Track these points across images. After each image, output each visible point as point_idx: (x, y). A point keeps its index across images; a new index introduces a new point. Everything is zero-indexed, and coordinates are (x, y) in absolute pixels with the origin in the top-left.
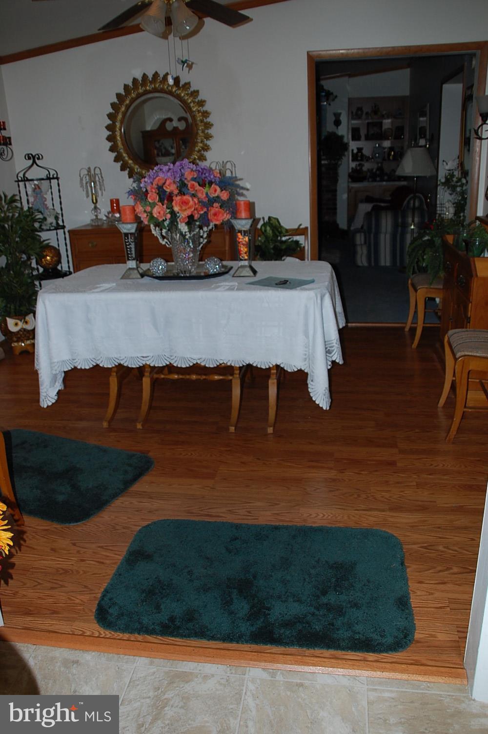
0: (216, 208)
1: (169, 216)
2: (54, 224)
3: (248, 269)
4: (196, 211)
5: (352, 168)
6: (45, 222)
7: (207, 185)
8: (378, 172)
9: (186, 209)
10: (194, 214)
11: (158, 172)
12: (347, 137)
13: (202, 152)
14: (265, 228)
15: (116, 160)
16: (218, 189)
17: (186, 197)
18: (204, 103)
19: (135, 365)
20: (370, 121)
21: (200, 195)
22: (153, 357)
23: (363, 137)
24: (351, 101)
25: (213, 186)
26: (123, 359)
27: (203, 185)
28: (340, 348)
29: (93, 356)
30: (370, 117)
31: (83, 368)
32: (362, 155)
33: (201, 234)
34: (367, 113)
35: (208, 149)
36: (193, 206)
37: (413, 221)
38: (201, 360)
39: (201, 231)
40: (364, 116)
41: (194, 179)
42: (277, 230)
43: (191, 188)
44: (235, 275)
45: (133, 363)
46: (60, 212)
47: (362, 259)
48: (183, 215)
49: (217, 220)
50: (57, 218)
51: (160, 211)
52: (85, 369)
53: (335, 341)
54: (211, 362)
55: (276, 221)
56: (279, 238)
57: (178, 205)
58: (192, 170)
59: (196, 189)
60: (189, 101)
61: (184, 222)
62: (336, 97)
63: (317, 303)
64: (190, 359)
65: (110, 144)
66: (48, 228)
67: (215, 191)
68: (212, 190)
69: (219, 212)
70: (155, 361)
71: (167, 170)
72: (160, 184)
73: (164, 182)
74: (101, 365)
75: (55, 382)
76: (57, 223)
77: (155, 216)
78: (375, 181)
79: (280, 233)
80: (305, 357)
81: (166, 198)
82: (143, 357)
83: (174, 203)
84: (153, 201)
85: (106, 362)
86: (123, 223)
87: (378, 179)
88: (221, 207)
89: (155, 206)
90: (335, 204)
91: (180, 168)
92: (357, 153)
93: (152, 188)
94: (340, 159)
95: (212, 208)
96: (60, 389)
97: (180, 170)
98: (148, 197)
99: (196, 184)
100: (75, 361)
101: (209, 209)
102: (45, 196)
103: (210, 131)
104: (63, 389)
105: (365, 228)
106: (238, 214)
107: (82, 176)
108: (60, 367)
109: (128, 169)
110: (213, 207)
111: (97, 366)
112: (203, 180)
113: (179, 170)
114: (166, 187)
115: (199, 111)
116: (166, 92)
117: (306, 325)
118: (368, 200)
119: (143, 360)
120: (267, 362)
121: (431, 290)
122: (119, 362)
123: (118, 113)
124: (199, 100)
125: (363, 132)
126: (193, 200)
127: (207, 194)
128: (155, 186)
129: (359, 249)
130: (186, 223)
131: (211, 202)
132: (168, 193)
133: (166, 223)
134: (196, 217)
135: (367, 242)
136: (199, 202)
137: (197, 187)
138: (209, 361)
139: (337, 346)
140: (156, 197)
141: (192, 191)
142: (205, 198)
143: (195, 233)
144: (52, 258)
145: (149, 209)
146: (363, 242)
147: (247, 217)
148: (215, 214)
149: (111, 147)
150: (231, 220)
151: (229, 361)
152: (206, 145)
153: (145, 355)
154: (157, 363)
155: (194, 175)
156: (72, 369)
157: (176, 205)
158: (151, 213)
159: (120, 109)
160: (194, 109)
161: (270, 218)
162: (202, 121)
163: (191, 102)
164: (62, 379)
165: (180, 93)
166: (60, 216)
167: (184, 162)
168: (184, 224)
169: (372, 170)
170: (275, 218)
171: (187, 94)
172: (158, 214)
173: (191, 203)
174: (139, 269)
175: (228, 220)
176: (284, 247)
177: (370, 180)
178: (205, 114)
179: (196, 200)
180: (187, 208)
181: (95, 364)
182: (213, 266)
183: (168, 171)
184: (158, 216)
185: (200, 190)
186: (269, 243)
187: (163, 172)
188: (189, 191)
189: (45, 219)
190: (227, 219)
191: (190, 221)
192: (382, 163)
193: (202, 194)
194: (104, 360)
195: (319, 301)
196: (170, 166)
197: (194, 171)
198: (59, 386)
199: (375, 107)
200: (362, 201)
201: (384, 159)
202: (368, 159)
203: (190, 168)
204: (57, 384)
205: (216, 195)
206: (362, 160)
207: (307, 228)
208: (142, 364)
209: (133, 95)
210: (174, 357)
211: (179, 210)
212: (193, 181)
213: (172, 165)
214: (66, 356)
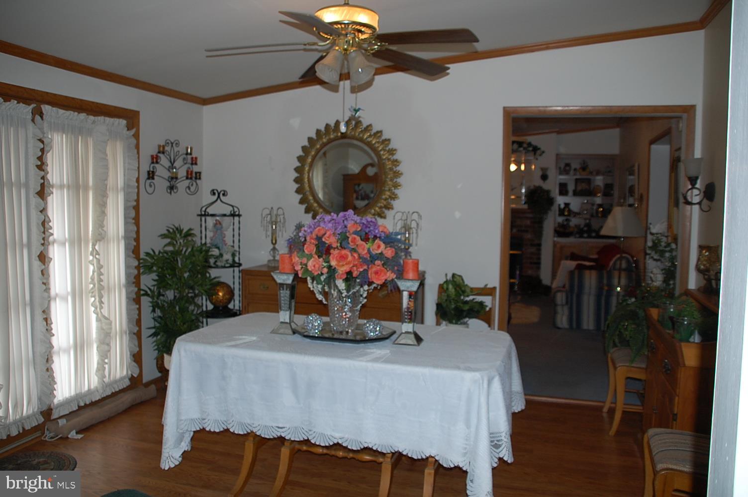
0: (378, 266)
1: (325, 270)
2: (230, 261)
3: (412, 336)
4: (355, 268)
5: (559, 223)
6: (221, 259)
7: (370, 241)
8: (585, 229)
9: (343, 265)
10: (352, 271)
11: (320, 221)
12: (555, 192)
13: (389, 200)
14: (448, 285)
15: (302, 202)
16: (383, 246)
17: (344, 252)
18: (394, 152)
19: (268, 435)
20: (578, 177)
21: (360, 251)
22: (289, 428)
23: (571, 193)
24: (558, 156)
25: (376, 241)
26: (256, 427)
27: (366, 239)
28: (510, 443)
29: (225, 419)
30: (578, 173)
31: (212, 430)
32: (570, 211)
33: (361, 293)
34: (575, 170)
35: (396, 198)
36: (351, 261)
37: (619, 283)
38: (343, 440)
39: (362, 289)
40: (572, 172)
41: (355, 233)
42: (460, 288)
43: (352, 242)
44: (396, 342)
45: (266, 433)
46: (238, 249)
47: (562, 320)
48: (342, 270)
49: (379, 279)
50: (233, 255)
51: (315, 264)
52: (214, 432)
53: (504, 434)
54: (354, 443)
55: (460, 279)
56: (462, 297)
57: (335, 260)
58: (356, 222)
59: (357, 244)
60: (380, 149)
61: (341, 278)
62: (543, 152)
63: (483, 387)
64: (331, 438)
65: (296, 186)
66: (223, 265)
67: (379, 247)
68: (375, 246)
69: (382, 271)
70: (291, 433)
71: (329, 220)
72: (320, 235)
73: (324, 233)
74: (231, 430)
75: (181, 441)
76: (234, 260)
77: (310, 269)
78: (581, 237)
79: (464, 292)
80: (465, 451)
81: (324, 250)
82: (279, 427)
83: (331, 258)
84: (310, 253)
85: (237, 428)
86: (280, 273)
87: (585, 235)
88: (383, 265)
89: (311, 258)
90: (539, 259)
91: (343, 219)
92: (564, 208)
93: (311, 238)
94: (546, 213)
95: (373, 266)
96: (186, 450)
97: (344, 221)
98: (305, 247)
99: (358, 238)
100: (204, 421)
101: (370, 266)
102: (225, 232)
103: (399, 180)
104: (189, 450)
105: (567, 286)
106: (405, 274)
107: (264, 216)
108: (187, 425)
109: (312, 212)
110: (374, 264)
111: (227, 431)
112: (366, 233)
113: (342, 221)
114: (325, 239)
115: (389, 159)
116: (357, 139)
117: (468, 412)
118: (573, 257)
119: (278, 431)
120: (419, 452)
121: (632, 369)
122: (251, 430)
123: (308, 157)
124: (389, 149)
125: (571, 188)
126: (352, 255)
127: (369, 250)
128: (314, 236)
129: (559, 309)
130: (343, 280)
131: (373, 258)
132: (327, 245)
133: (323, 278)
134: (355, 274)
135: (569, 302)
136: (360, 257)
137: (360, 242)
138: (352, 443)
139: (505, 440)
140: (314, 249)
141: (352, 246)
142: (366, 253)
143: (355, 290)
144: (224, 295)
145: (305, 260)
146: (564, 302)
147: (414, 278)
148: (376, 273)
149: (297, 189)
150: (396, 280)
151: (375, 445)
152: (394, 193)
153: (280, 426)
154: (293, 436)
155: (357, 228)
156: (201, 430)
157: (333, 259)
158: (306, 265)
159: (310, 152)
160: (384, 157)
161: (454, 275)
162: (391, 169)
163: (381, 150)
164: (189, 439)
165: (371, 141)
166: (237, 254)
167: (348, 214)
168: (341, 281)
169: (580, 225)
170: (460, 276)
171: (378, 142)
172: (313, 268)
173: (350, 258)
174: (292, 324)
175: (393, 280)
176: (466, 308)
177: (577, 236)
178: (395, 163)
179: (356, 255)
180: (345, 263)
181: (226, 428)
182: (372, 328)
183: (330, 222)
184: (313, 270)
185: (362, 245)
186: (450, 302)
187: (325, 222)
188: (350, 246)
189: (221, 255)
190: (391, 279)
191: (349, 278)
192: (590, 220)
193: (364, 249)
194: (235, 425)
195: (485, 385)
196: (333, 216)
197: (357, 223)
198: (185, 446)
199: (584, 164)
200: (567, 259)
201: (592, 216)
202: (576, 214)
203: (354, 220)
204: (183, 444)
205: (379, 251)
206: (569, 215)
207: (495, 288)
208: (277, 435)
209: (325, 140)
210: (313, 432)
211: (336, 265)
212: (355, 234)
213: (335, 215)
214: (195, 414)
